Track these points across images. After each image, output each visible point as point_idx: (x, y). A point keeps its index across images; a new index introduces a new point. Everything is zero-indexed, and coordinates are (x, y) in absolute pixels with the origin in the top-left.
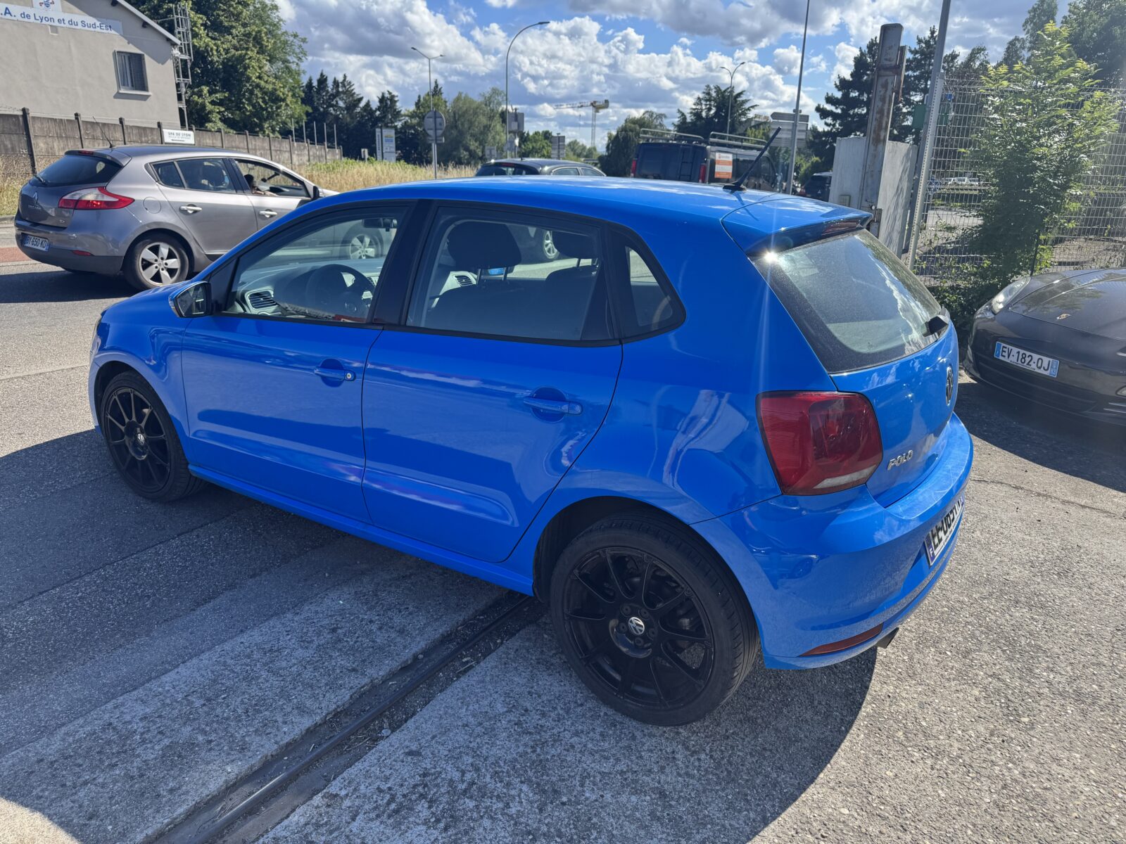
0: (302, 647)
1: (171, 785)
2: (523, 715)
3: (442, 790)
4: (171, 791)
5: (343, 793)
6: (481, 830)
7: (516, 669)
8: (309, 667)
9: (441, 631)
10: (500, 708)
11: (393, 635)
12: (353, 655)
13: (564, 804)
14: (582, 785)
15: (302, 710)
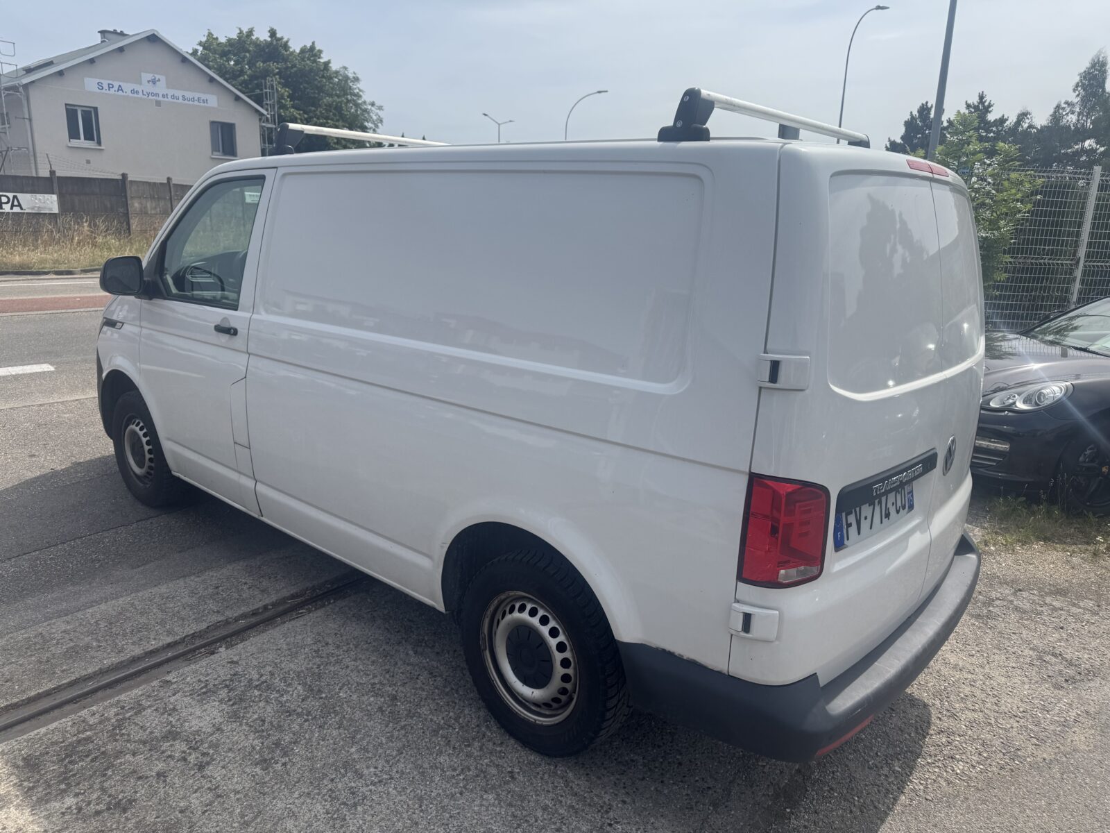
0: (189, 596)
1: (64, 667)
2: (323, 646)
3: (242, 684)
4: (64, 670)
5: (175, 680)
6: (256, 708)
7: (334, 619)
8: (188, 609)
9: (292, 592)
10: (309, 641)
11: (256, 593)
12: (222, 603)
13: (321, 698)
14: (340, 689)
15: (169, 633)
